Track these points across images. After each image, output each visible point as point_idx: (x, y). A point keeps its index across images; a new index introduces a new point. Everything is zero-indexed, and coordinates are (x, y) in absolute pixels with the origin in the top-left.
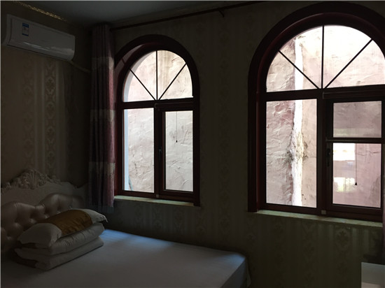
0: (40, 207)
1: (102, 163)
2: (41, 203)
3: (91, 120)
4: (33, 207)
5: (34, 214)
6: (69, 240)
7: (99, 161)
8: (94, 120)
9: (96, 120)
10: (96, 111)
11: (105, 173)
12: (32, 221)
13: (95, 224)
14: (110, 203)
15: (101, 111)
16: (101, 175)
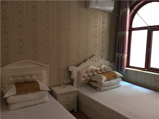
0: (98, 69)
2: (98, 67)
4: (96, 68)
5: (96, 71)
6: (109, 82)
7: (120, 53)
8: (119, 36)
9: (120, 36)
10: (120, 32)
11: (123, 58)
12: (96, 73)
13: (118, 78)
14: (124, 70)
16: (121, 59)
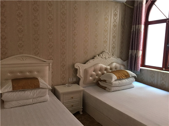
1: (135, 51)
2: (109, 65)
3: (132, 31)
5: (106, 69)
7: (134, 50)
10: (135, 26)
11: (137, 56)
12: (105, 72)
13: (131, 77)
14: (138, 69)
15: (137, 26)
